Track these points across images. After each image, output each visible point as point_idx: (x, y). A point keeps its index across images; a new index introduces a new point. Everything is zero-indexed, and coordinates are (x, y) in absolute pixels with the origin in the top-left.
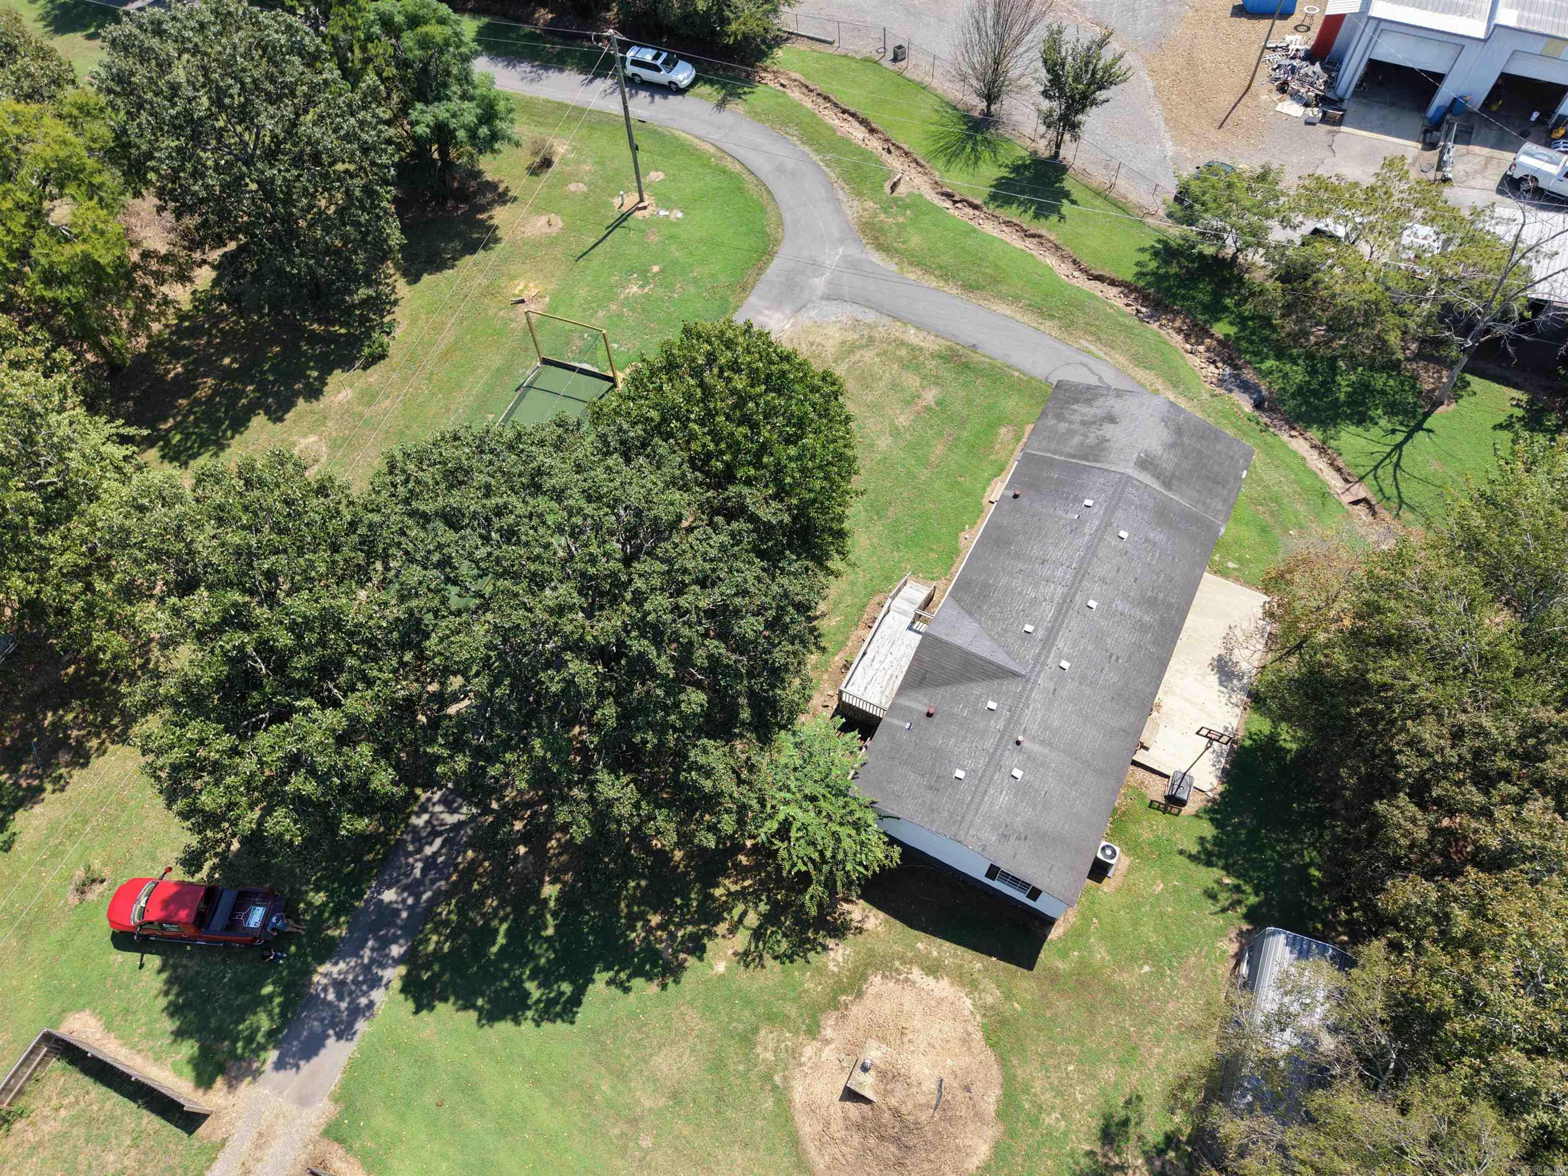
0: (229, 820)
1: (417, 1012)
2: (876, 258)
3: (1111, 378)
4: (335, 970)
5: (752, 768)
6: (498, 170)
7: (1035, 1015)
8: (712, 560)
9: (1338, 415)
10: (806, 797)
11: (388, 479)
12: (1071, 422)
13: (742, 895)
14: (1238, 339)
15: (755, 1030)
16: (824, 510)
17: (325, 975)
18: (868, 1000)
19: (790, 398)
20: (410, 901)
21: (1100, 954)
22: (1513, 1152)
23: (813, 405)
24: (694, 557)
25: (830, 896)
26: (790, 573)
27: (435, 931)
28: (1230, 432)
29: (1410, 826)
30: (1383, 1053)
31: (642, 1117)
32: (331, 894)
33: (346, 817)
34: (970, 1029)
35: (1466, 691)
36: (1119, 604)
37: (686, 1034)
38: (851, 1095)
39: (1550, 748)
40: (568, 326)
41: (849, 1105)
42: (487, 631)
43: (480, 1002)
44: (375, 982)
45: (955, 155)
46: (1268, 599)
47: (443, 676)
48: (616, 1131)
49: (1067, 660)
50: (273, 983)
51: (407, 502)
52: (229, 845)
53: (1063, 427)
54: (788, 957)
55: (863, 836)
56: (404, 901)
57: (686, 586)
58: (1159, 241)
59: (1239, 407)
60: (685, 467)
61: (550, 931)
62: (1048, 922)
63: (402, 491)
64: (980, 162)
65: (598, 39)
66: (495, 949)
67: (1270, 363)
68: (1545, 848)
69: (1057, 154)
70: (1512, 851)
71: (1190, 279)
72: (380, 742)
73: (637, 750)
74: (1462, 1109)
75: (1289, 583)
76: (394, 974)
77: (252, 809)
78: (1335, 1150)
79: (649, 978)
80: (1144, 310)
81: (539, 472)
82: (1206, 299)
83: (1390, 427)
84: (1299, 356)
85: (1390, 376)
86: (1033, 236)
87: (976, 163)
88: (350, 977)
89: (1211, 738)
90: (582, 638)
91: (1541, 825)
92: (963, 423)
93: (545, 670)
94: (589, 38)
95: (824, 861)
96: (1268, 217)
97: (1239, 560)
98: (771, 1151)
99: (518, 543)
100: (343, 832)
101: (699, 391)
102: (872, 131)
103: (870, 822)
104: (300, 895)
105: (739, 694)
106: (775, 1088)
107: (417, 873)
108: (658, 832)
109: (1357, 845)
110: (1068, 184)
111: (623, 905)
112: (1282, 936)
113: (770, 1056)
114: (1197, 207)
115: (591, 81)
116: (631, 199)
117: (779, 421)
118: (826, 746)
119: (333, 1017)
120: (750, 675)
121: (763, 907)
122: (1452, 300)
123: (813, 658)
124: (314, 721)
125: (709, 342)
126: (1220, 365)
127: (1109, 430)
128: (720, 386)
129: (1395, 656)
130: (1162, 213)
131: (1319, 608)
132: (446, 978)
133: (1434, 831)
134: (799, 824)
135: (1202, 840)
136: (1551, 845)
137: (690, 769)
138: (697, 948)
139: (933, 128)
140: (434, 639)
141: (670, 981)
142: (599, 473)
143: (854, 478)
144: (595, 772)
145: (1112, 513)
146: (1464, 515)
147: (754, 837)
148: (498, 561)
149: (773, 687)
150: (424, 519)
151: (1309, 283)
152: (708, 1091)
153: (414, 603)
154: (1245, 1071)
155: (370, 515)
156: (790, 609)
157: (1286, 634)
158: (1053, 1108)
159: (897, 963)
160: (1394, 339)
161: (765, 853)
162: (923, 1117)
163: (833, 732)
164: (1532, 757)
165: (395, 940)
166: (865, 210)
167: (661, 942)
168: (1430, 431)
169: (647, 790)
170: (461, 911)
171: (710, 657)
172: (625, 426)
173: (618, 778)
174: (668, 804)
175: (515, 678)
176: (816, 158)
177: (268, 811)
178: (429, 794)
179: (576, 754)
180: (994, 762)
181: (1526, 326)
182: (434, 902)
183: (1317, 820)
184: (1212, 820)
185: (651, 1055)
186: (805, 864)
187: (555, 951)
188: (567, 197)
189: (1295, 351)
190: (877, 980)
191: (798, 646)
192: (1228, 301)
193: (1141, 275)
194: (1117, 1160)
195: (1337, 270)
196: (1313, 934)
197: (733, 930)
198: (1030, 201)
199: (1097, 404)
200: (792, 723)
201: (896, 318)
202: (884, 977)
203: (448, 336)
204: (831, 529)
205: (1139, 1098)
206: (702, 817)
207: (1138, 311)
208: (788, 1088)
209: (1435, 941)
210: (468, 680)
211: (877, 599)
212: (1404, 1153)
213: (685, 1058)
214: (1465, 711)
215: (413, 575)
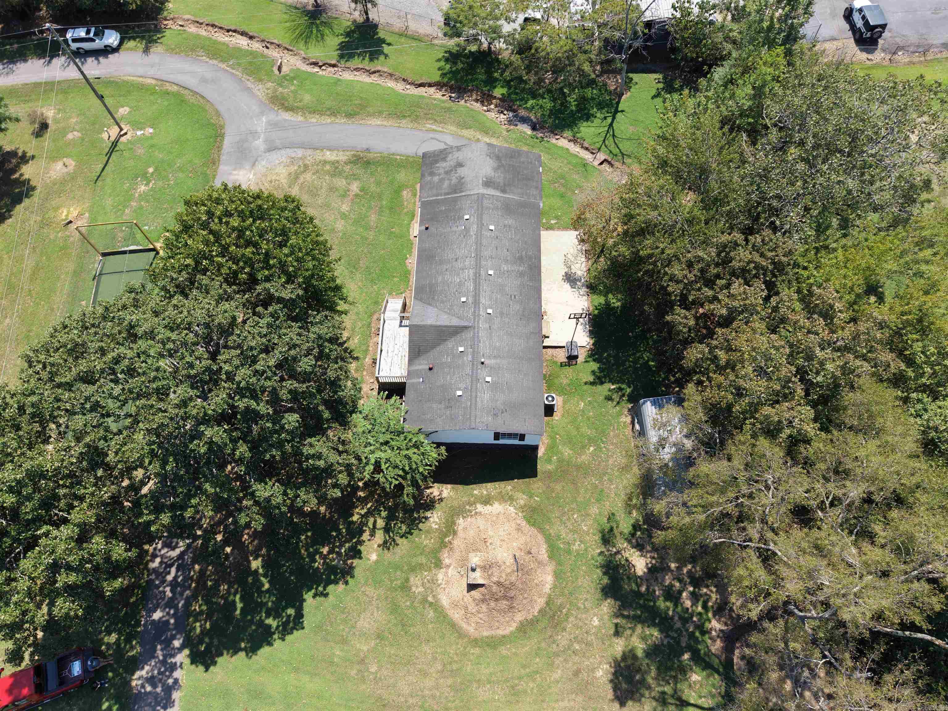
0: (27, 622)
1: (207, 670)
2: (287, 116)
3: (450, 141)
4: (143, 673)
5: (343, 443)
6: (11, 142)
7: (548, 499)
8: (265, 336)
9: (575, 119)
10: (382, 444)
11: (30, 371)
12: (439, 175)
13: (370, 513)
14: (509, 95)
15: (407, 580)
16: (321, 278)
17: (139, 679)
18: (461, 534)
19: (271, 220)
20: (172, 612)
21: (567, 452)
22: (782, 454)
23: (287, 219)
24: (254, 338)
25: (417, 490)
26: (316, 323)
27: (196, 621)
28: (525, 148)
29: (685, 321)
30: (712, 436)
31: (365, 657)
32: (120, 633)
33: (105, 584)
34: (519, 522)
35: (686, 241)
36: (505, 267)
37: (370, 602)
38: (472, 587)
39: (732, 254)
40: (110, 227)
41: (473, 593)
42: (145, 435)
43: (243, 645)
44: (173, 667)
45: (308, 37)
46: (577, 233)
47: (128, 474)
48: (355, 671)
49: (491, 308)
50: (107, 700)
51: (51, 380)
52: (35, 636)
53: (436, 179)
54: (408, 533)
55: (422, 450)
56: (168, 613)
57: (257, 356)
58: (446, 52)
59: (525, 133)
60: (224, 286)
61: (267, 586)
62: (535, 448)
63: (45, 375)
64: (325, 37)
65: (42, 32)
66: (238, 612)
67: (531, 102)
68: (745, 305)
69: (368, 18)
70: (732, 312)
71: (471, 69)
72: (105, 531)
73: (271, 463)
74: (754, 445)
75: (585, 220)
76: (182, 657)
77: (40, 609)
78: (707, 493)
79: (336, 582)
80: (453, 95)
81: (131, 327)
82: (483, 77)
83: (603, 116)
84: (544, 93)
85: (593, 88)
86: (374, 72)
87: (322, 38)
88: (156, 672)
89: (577, 317)
90: (205, 414)
91: (740, 295)
92: (380, 197)
93: (191, 442)
94: (34, 33)
95: (406, 473)
96: (497, 19)
97: (557, 218)
98: (443, 637)
99: (139, 374)
100: (108, 594)
101: (211, 236)
102: (251, 38)
103: (422, 440)
104: (100, 642)
105: (318, 405)
106: (431, 604)
107: (169, 594)
108: (304, 502)
109: (665, 341)
110: (381, 34)
111: (303, 551)
112: (649, 403)
113: (421, 589)
114: (458, 25)
115: (49, 62)
116: (114, 132)
117: (270, 236)
118: (382, 411)
119: (156, 698)
120: (319, 391)
121: (384, 514)
122: (608, 36)
123: (353, 366)
124: (56, 538)
125: (204, 205)
126: (505, 112)
127: (462, 172)
128: (223, 229)
129: (648, 237)
130: (441, 35)
131: (604, 227)
132: (216, 642)
133: (697, 318)
134: (384, 460)
135: (593, 372)
136: (748, 302)
137: (307, 459)
138: (356, 553)
139: (288, 24)
140: (111, 455)
141: (348, 578)
142: (171, 312)
143: (331, 252)
144: (250, 487)
145: (482, 218)
146: (654, 150)
147: (362, 479)
148: (131, 392)
149: (336, 392)
150: (68, 386)
151: (533, 51)
152: (396, 625)
153: (87, 439)
154: (655, 477)
155: (29, 399)
156: (326, 344)
157: (593, 248)
158: (575, 540)
159: (467, 507)
160: (586, 67)
161: (371, 485)
162: (513, 578)
163: (382, 402)
164: (727, 261)
165: (173, 638)
166: (268, 89)
167: (334, 560)
168: (622, 111)
169: (286, 483)
170: (207, 602)
171: (290, 392)
172: (175, 276)
173: (266, 484)
174: (303, 485)
175: (175, 455)
176: (223, 66)
177: (52, 604)
178: (154, 546)
179: (235, 482)
180: (475, 379)
181: (648, 38)
182: (188, 604)
183: (643, 336)
184: (594, 360)
185: (356, 622)
186: (397, 480)
187: (274, 595)
188: (69, 144)
189: (541, 91)
190: (460, 521)
191: (340, 363)
192: (496, 74)
193: (443, 75)
194: (614, 550)
195: (545, 39)
196: (663, 394)
197: (373, 534)
198: (365, 52)
199: (448, 159)
200: (357, 408)
201: (315, 149)
202: (464, 518)
203: (29, 264)
204: (330, 287)
205: (613, 514)
206: (326, 482)
207: (450, 97)
208: (437, 601)
209: (715, 372)
210: (146, 469)
211: (375, 317)
212: (737, 479)
213: (375, 614)
214: (689, 252)
215: (78, 422)
